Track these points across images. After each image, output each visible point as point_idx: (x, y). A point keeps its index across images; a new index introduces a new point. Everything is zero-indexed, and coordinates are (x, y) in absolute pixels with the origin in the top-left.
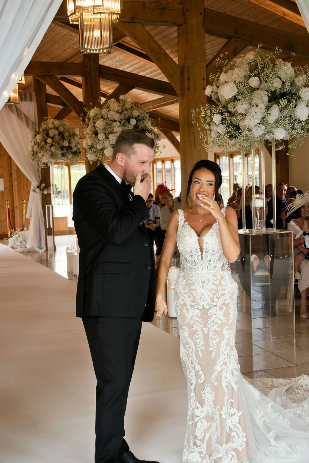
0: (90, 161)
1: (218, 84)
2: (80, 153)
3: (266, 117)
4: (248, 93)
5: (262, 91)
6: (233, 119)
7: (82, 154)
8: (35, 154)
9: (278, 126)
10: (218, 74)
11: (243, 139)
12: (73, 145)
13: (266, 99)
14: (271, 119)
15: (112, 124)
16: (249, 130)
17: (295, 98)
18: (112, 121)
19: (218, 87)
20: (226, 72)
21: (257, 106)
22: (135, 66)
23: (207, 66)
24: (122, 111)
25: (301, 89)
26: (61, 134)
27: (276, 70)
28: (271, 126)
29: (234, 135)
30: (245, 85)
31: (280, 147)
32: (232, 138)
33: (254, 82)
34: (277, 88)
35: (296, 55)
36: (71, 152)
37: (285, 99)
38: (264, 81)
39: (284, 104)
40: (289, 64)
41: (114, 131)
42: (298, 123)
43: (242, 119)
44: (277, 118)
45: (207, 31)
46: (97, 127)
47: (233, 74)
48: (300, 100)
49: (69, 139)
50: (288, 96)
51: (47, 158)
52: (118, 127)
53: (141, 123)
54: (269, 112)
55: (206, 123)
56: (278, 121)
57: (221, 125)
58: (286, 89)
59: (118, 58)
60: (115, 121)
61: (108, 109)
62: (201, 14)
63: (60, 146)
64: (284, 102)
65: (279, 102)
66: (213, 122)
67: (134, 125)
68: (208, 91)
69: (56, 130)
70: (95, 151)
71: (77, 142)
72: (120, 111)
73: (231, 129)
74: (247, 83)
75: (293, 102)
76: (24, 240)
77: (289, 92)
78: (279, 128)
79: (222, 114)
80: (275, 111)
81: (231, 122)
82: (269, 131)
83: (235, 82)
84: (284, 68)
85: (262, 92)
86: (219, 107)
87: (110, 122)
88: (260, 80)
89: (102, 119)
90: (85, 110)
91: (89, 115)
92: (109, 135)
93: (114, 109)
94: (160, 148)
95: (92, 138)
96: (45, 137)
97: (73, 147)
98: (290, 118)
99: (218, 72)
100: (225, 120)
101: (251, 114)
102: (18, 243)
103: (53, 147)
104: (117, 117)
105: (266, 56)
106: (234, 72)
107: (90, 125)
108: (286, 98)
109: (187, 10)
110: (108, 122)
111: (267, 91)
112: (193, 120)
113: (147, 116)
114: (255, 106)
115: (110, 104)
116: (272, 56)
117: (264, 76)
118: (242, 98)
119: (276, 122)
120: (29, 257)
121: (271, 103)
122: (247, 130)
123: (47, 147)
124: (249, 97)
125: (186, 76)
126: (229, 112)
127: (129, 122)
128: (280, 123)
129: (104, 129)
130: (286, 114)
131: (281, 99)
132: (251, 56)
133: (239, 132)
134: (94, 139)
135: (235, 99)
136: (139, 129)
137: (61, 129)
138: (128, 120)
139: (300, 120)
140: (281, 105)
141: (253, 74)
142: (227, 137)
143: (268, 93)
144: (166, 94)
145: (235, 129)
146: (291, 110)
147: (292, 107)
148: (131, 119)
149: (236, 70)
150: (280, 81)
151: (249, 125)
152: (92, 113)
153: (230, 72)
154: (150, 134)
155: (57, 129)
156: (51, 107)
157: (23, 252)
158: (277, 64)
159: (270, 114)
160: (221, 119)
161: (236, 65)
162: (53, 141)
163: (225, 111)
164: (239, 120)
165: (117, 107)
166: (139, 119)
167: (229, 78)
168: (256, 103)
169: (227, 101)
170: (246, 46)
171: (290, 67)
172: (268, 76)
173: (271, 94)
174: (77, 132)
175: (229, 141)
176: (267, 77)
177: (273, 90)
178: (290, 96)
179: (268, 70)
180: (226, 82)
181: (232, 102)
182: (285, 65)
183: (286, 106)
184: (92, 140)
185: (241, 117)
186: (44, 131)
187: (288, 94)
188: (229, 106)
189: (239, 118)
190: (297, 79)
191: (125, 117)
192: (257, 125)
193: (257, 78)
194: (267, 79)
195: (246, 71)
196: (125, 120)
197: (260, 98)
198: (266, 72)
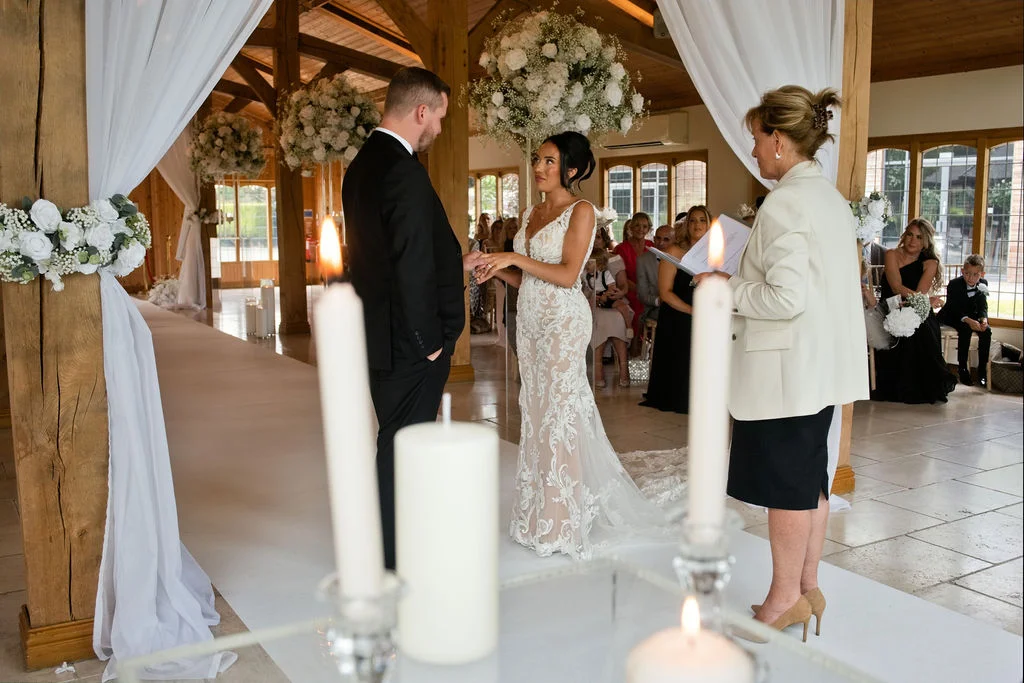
1: (497, 52)
2: (263, 162)
3: (566, 98)
4: (542, 65)
5: (560, 63)
6: (521, 99)
8: (196, 162)
9: (582, 112)
10: (497, 38)
11: (535, 127)
12: (253, 150)
13: (566, 73)
14: (573, 102)
15: (324, 113)
16: (544, 114)
17: (603, 76)
18: (325, 109)
19: (497, 57)
20: (509, 36)
21: (555, 82)
22: (348, 39)
23: (469, 34)
24: (339, 96)
25: (610, 64)
26: (234, 132)
27: (578, 36)
28: (572, 111)
29: (521, 121)
30: (537, 53)
32: (518, 125)
33: (550, 50)
34: (580, 61)
36: (250, 160)
37: (590, 75)
38: (563, 49)
39: (589, 82)
40: (595, 31)
41: (328, 123)
42: (608, 110)
43: (533, 100)
44: (581, 100)
46: (303, 118)
47: (519, 39)
48: (611, 79)
49: (247, 141)
50: (595, 72)
51: (214, 169)
52: (334, 118)
53: (367, 114)
55: (482, 105)
56: (581, 105)
57: (503, 107)
58: (589, 65)
59: (323, 26)
60: (330, 109)
61: (319, 92)
63: (235, 151)
64: (590, 79)
65: (584, 79)
66: (492, 103)
67: (356, 116)
68: (484, 60)
69: (228, 128)
70: (299, 152)
71: (258, 146)
72: (336, 95)
73: (518, 113)
74: (541, 51)
75: (601, 81)
76: (173, 293)
77: (596, 67)
78: (583, 115)
79: (505, 92)
80: (578, 91)
81: (517, 103)
82: (569, 119)
83: (523, 48)
84: (588, 34)
85: (561, 65)
86: (502, 82)
87: (322, 110)
88: (557, 47)
89: (310, 106)
92: (320, 129)
93: (327, 92)
95: (295, 133)
96: (211, 137)
97: (252, 152)
98: (597, 102)
99: (498, 35)
100: (508, 101)
101: (546, 93)
102: (163, 296)
103: (223, 152)
104: (332, 103)
105: (563, 17)
106: (521, 35)
107: (291, 115)
108: (593, 75)
110: (319, 111)
111: (567, 63)
114: (552, 82)
115: (321, 84)
116: (571, 18)
117: (563, 44)
118: (535, 71)
119: (578, 107)
120: (181, 316)
121: (572, 80)
122: (542, 115)
123: (215, 151)
124: (544, 69)
125: (441, 46)
126: (514, 90)
127: (349, 112)
128: (584, 107)
129: (314, 119)
130: (591, 97)
131: (585, 74)
132: (543, 16)
133: (529, 117)
134: (298, 134)
135: (523, 72)
136: (364, 121)
137: (236, 126)
138: (348, 108)
139: (611, 106)
140: (586, 84)
141: (548, 40)
142: (513, 124)
143: (569, 65)
145: (523, 113)
146: (599, 92)
147: (600, 87)
148: (353, 107)
149: (525, 33)
150: (583, 51)
151: (543, 108)
152: (295, 97)
153: (515, 36)
155: (230, 125)
156: (217, 95)
157: (172, 309)
158: (580, 29)
159: (570, 93)
160: (503, 98)
161: (523, 26)
162: (224, 143)
163: (508, 87)
164: (529, 101)
165: (332, 91)
166: (363, 108)
167: (514, 43)
168: (552, 79)
169: (511, 75)
171: (596, 35)
172: (569, 44)
173: (572, 67)
174: (260, 131)
176: (567, 44)
177: (575, 62)
178: (597, 73)
179: (568, 35)
180: (510, 48)
181: (518, 76)
182: (590, 31)
183: (592, 85)
184: (294, 136)
185: (533, 97)
186: (210, 127)
187: (595, 70)
188: (514, 81)
189: (529, 97)
190: (606, 50)
191: (344, 105)
192: (553, 108)
193: (553, 45)
194: (567, 48)
195: (538, 35)
196: (344, 108)
197: (559, 72)
198: (566, 37)
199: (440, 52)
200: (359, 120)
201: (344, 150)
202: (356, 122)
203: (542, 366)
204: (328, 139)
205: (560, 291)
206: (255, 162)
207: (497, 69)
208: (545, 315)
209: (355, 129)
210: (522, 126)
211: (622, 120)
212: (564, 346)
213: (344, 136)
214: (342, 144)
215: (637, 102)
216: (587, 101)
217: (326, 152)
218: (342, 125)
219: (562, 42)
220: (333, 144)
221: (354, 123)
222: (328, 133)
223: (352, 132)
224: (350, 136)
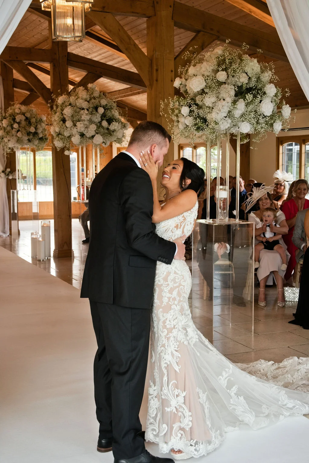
0: (57, 148)
1: (187, 77)
2: (46, 139)
3: (232, 111)
4: (215, 87)
5: (229, 85)
6: (201, 111)
7: (48, 140)
9: (244, 120)
10: (186, 67)
11: (210, 131)
12: (39, 131)
13: (233, 93)
14: (237, 113)
15: (79, 111)
16: (216, 123)
17: (260, 94)
18: (80, 109)
19: (186, 80)
20: (194, 66)
21: (224, 100)
22: (103, 55)
23: (175, 59)
24: (90, 100)
25: (266, 85)
26: (27, 119)
27: (243, 65)
28: (236, 119)
29: (201, 127)
30: (213, 79)
31: (244, 141)
32: (199, 130)
33: (222, 76)
34: (244, 84)
35: (262, 52)
36: (37, 138)
37: (250, 94)
38: (232, 75)
39: (249, 99)
40: (255, 61)
41: (82, 119)
42: (263, 118)
43: (209, 112)
44: (243, 112)
45: (177, 24)
46: (65, 114)
47: (201, 68)
48: (266, 95)
49: (36, 125)
50: (254, 91)
51: (13, 143)
52: (86, 115)
53: (109, 112)
54: (235, 106)
55: (174, 115)
56: (244, 115)
57: (189, 117)
58: (252, 84)
59: (86, 46)
60: (83, 109)
61: (76, 97)
62: (171, 6)
63: (27, 132)
64: (250, 97)
65: (245, 97)
66: (181, 114)
67: (102, 114)
68: (177, 83)
69: (23, 116)
70: (63, 138)
71: (43, 128)
72: (88, 99)
73: (199, 121)
74: (215, 77)
75: (258, 98)
77: (255, 87)
78: (245, 122)
79: (190, 106)
80: (241, 105)
81: (198, 114)
82: (235, 125)
83: (203, 75)
84: (250, 64)
85: (229, 87)
86: (188, 99)
87: (78, 110)
88: (227, 74)
89: (70, 106)
90: (53, 97)
91: (57, 102)
92: (76, 123)
93: (82, 97)
94: (126, 137)
95: (60, 125)
96: (11, 122)
97: (39, 133)
98: (255, 113)
99: (187, 65)
100: (193, 112)
101: (218, 108)
103: (19, 133)
104: (85, 105)
105: (234, 51)
106: (202, 66)
107: (58, 112)
108: (252, 93)
109: (157, 3)
110: (76, 110)
111: (234, 85)
112: (161, 110)
113: (115, 105)
114: (222, 100)
115: (78, 91)
116: (239, 52)
117: (231, 71)
118: (210, 92)
119: (241, 116)
121: (237, 98)
122: (214, 123)
123: (14, 132)
124: (217, 90)
125: (155, 68)
126: (197, 105)
127: (97, 111)
128: (246, 117)
129: (72, 116)
130: (251, 109)
131: (247, 93)
132: (219, 51)
133: (206, 124)
134: (62, 126)
135: (203, 92)
136: (107, 117)
137: (28, 115)
138: (96, 108)
139: (265, 115)
140: (247, 100)
141: (220, 69)
142: (195, 129)
143: (235, 87)
144: (133, 85)
145: (202, 122)
146: (256, 105)
147: (257, 102)
148: (99, 108)
149: (205, 63)
150: (246, 76)
151: (216, 118)
152: (60, 100)
153: (198, 66)
154: (118, 123)
155: (24, 114)
156: (18, 92)
158: (244, 60)
159: (236, 108)
160: (189, 111)
161: (205, 59)
162: (19, 127)
163: (193, 103)
164: (206, 113)
165: (85, 96)
166: (107, 107)
167: (197, 71)
168: (223, 97)
169: (195, 94)
170: (214, 40)
171: (256, 64)
172: (235, 71)
173: (237, 88)
174: (44, 118)
175: (195, 132)
177: (240, 85)
178: (256, 92)
179: (235, 65)
180: (194, 75)
181: (200, 95)
182: (251, 61)
183: (252, 101)
184: (59, 127)
185: (209, 110)
186: (10, 116)
187: (254, 90)
188: (197, 98)
189: (207, 110)
190: (263, 74)
191: (93, 106)
192: (223, 118)
193: (224, 72)
194: (234, 74)
195: (214, 65)
196: (93, 108)
197: (227, 92)
198: (233, 67)
199: (155, 72)
200: (103, 116)
201: (93, 137)
202: (101, 117)
204: (82, 130)
206: (41, 139)
207: (186, 89)
209: (100, 123)
210: (202, 130)
211: (274, 124)
213: (93, 127)
214: (92, 133)
215: (285, 111)
216: (248, 112)
217: (81, 138)
218: (92, 119)
219: (231, 70)
220: (86, 133)
221: (100, 118)
222: (82, 125)
223: (99, 124)
224: (97, 128)
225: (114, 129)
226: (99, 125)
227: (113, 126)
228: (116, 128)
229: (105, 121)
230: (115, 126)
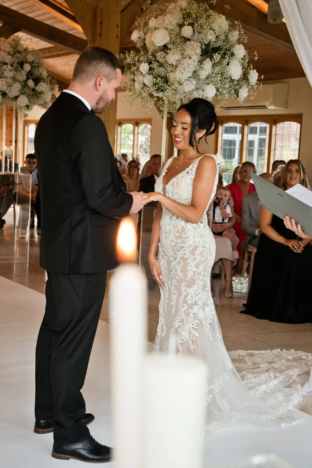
1: (145, 30)
3: (198, 71)
4: (180, 43)
5: (195, 43)
6: (161, 69)
9: (209, 83)
10: (147, 18)
11: (172, 92)
13: (199, 51)
14: (203, 74)
15: (1, 66)
16: (180, 83)
17: (228, 55)
18: (2, 63)
19: (145, 34)
20: (156, 18)
21: (190, 58)
24: (14, 54)
25: (235, 45)
27: (210, 21)
28: (202, 81)
29: (161, 87)
30: (177, 34)
32: (159, 90)
33: (187, 31)
34: (211, 42)
35: (230, 9)
37: (218, 54)
38: (198, 31)
39: (217, 59)
40: (224, 17)
41: (4, 75)
42: (230, 81)
43: (172, 71)
44: (209, 74)
47: (164, 21)
48: (234, 57)
50: (221, 51)
52: (10, 71)
53: (36, 70)
54: (202, 66)
56: (210, 77)
57: (148, 75)
58: (220, 43)
60: (6, 64)
64: (218, 57)
65: (213, 57)
66: (140, 71)
67: (28, 71)
68: (135, 36)
72: (12, 53)
73: (159, 81)
74: (180, 32)
75: (226, 59)
77: (222, 47)
78: (210, 85)
79: (150, 63)
80: (208, 65)
81: (158, 74)
82: (199, 88)
83: (166, 29)
84: (218, 20)
86: (148, 55)
88: (193, 30)
93: (4, 49)
98: (222, 75)
99: (148, 16)
100: (152, 70)
101: (183, 66)
104: (8, 59)
105: (199, 5)
106: (165, 18)
111: (200, 43)
114: (188, 58)
116: (205, 6)
117: (198, 27)
118: (175, 48)
119: (206, 79)
121: (204, 57)
122: (178, 83)
124: (182, 47)
125: (99, 20)
126: (158, 62)
127: (22, 67)
128: (212, 79)
130: (218, 71)
131: (215, 53)
132: (183, 3)
133: (168, 84)
135: (165, 48)
138: (21, 64)
139: (233, 79)
140: (215, 61)
141: (187, 23)
142: (155, 89)
143: (202, 45)
144: (57, 43)
145: (163, 81)
146: (224, 67)
147: (225, 63)
148: (25, 64)
149: (168, 15)
150: (214, 34)
151: (180, 78)
153: (160, 18)
154: (46, 84)
158: (212, 15)
159: (201, 67)
160: (148, 69)
161: (167, 10)
163: (153, 60)
164: (168, 72)
165: (8, 48)
166: (33, 65)
167: (159, 23)
168: (188, 55)
169: (156, 49)
171: (224, 20)
172: (203, 27)
173: (204, 46)
176: (201, 28)
177: (207, 42)
178: (223, 52)
179: (203, 20)
180: (156, 28)
181: (161, 51)
182: (220, 18)
183: (219, 62)
185: (172, 68)
187: (221, 49)
188: (158, 55)
189: (169, 69)
190: (231, 33)
191: (18, 61)
192: (187, 78)
193: (190, 27)
194: (201, 30)
195: (179, 18)
196: (18, 63)
197: (193, 50)
198: (201, 22)
199: (99, 25)
200: (29, 75)
201: (16, 98)
202: (27, 75)
203: (174, 282)
204: (4, 88)
205: (189, 226)
207: (145, 44)
208: (177, 243)
209: (26, 81)
210: (162, 91)
211: (240, 90)
212: (191, 268)
213: (17, 87)
214: (16, 93)
215: (253, 77)
216: (214, 74)
217: (2, 98)
218: (16, 77)
219: (197, 25)
220: (8, 92)
221: (26, 77)
222: (4, 83)
223: (23, 84)
224: (22, 87)
225: (41, 90)
226: (25, 85)
227: (41, 87)
228: (44, 89)
229: (31, 80)
230: (43, 87)
